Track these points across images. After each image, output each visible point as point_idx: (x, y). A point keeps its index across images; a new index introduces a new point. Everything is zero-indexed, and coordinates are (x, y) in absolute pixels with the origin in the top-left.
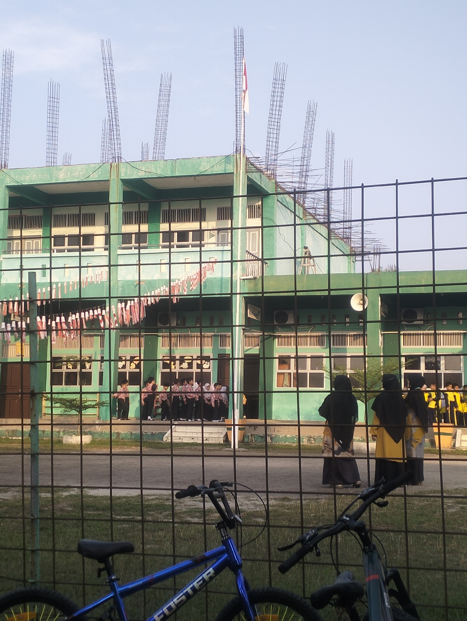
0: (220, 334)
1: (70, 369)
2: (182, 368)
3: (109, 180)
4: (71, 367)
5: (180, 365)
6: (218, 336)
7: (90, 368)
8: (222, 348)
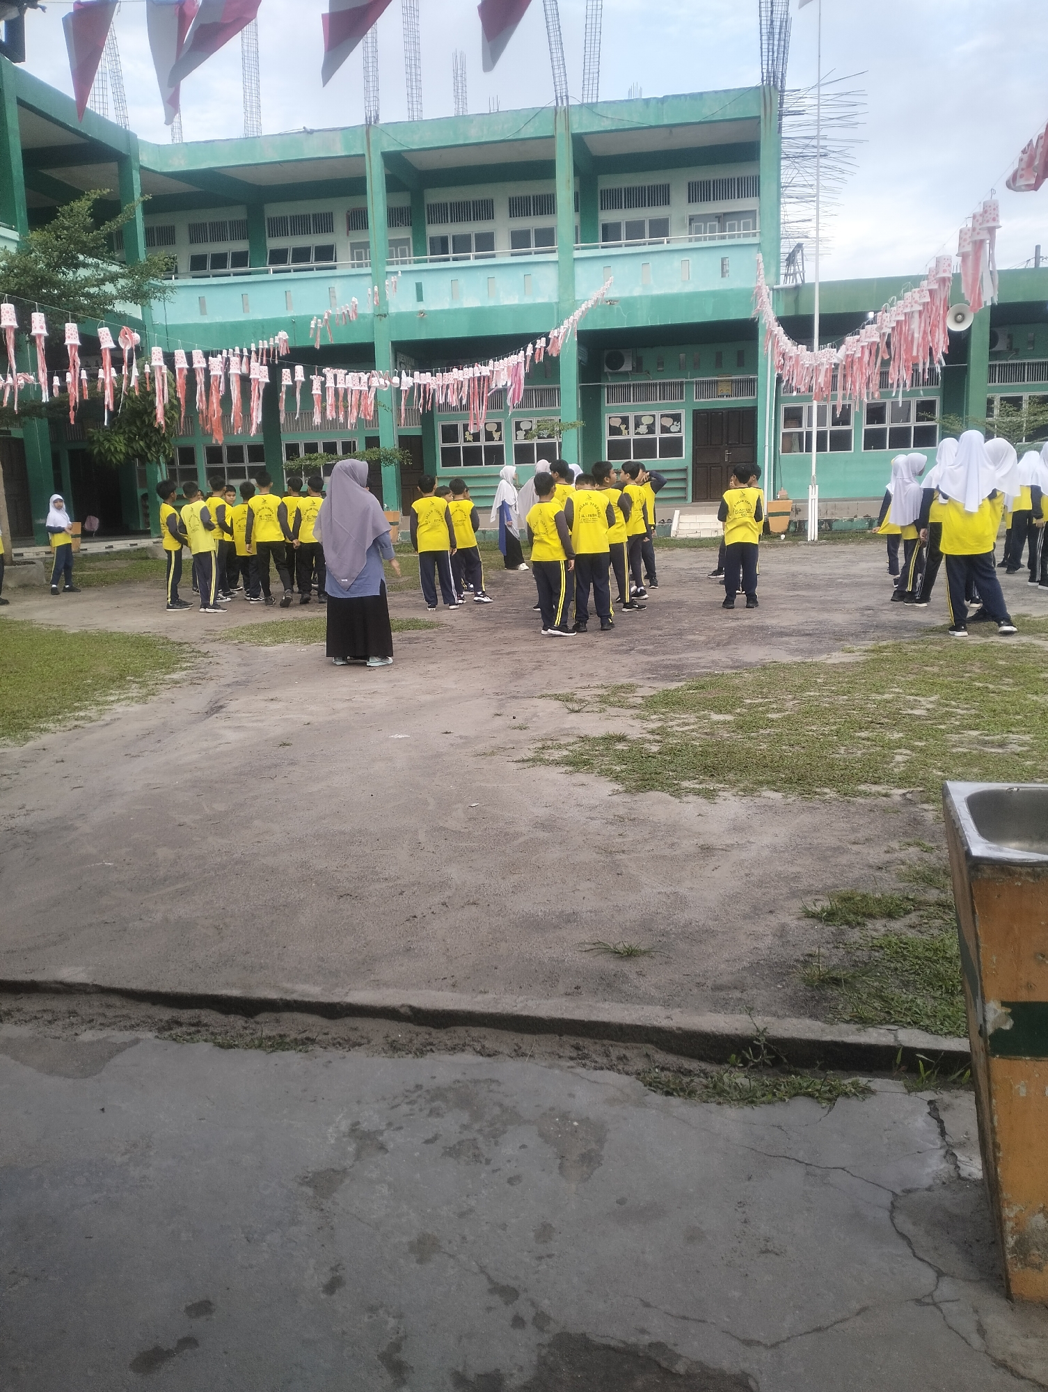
0: (694, 380)
1: (469, 441)
2: (638, 433)
3: (553, 137)
4: (471, 439)
5: (636, 429)
6: (692, 383)
7: (500, 439)
8: (698, 400)
